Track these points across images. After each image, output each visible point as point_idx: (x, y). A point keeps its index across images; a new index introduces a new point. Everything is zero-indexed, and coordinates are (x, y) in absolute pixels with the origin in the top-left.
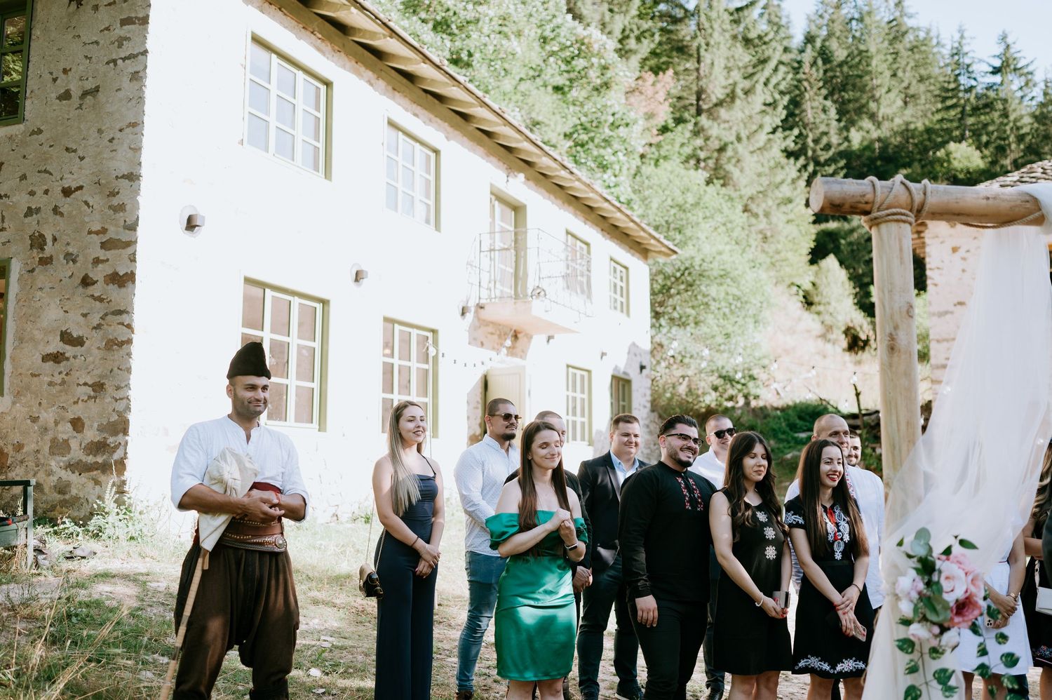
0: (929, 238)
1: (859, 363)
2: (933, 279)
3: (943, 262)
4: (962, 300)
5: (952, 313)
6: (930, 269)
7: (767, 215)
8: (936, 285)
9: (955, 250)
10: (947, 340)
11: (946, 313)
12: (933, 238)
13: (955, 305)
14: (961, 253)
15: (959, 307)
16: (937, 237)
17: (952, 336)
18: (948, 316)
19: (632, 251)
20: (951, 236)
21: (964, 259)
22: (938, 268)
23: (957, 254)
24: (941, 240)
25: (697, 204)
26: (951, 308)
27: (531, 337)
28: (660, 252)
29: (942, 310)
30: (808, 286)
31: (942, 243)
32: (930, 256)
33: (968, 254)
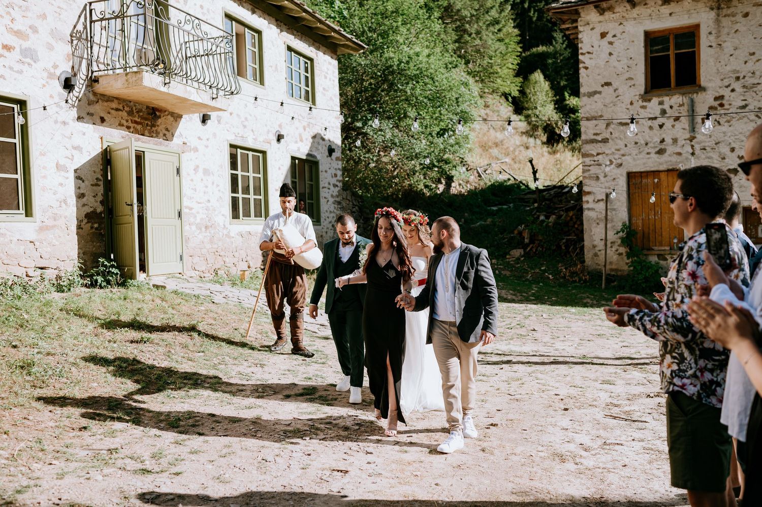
0: (581, 26)
1: (554, 152)
2: (584, 63)
3: (593, 47)
4: (609, 81)
5: (600, 93)
6: (582, 54)
7: (478, 33)
8: (586, 68)
9: (603, 35)
10: (595, 118)
11: (595, 93)
12: (585, 25)
13: (602, 86)
14: (609, 38)
15: (606, 87)
16: (588, 24)
17: (600, 114)
18: (597, 96)
19: (317, 45)
20: (600, 22)
21: (611, 43)
22: (589, 53)
23: (605, 38)
24: (591, 26)
25: (396, 11)
26: (600, 89)
27: (180, 117)
28: (344, 46)
29: (591, 90)
30: (516, 93)
31: (592, 29)
32: (582, 42)
33: (615, 38)
